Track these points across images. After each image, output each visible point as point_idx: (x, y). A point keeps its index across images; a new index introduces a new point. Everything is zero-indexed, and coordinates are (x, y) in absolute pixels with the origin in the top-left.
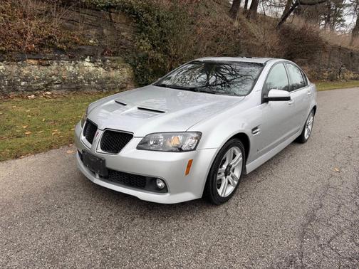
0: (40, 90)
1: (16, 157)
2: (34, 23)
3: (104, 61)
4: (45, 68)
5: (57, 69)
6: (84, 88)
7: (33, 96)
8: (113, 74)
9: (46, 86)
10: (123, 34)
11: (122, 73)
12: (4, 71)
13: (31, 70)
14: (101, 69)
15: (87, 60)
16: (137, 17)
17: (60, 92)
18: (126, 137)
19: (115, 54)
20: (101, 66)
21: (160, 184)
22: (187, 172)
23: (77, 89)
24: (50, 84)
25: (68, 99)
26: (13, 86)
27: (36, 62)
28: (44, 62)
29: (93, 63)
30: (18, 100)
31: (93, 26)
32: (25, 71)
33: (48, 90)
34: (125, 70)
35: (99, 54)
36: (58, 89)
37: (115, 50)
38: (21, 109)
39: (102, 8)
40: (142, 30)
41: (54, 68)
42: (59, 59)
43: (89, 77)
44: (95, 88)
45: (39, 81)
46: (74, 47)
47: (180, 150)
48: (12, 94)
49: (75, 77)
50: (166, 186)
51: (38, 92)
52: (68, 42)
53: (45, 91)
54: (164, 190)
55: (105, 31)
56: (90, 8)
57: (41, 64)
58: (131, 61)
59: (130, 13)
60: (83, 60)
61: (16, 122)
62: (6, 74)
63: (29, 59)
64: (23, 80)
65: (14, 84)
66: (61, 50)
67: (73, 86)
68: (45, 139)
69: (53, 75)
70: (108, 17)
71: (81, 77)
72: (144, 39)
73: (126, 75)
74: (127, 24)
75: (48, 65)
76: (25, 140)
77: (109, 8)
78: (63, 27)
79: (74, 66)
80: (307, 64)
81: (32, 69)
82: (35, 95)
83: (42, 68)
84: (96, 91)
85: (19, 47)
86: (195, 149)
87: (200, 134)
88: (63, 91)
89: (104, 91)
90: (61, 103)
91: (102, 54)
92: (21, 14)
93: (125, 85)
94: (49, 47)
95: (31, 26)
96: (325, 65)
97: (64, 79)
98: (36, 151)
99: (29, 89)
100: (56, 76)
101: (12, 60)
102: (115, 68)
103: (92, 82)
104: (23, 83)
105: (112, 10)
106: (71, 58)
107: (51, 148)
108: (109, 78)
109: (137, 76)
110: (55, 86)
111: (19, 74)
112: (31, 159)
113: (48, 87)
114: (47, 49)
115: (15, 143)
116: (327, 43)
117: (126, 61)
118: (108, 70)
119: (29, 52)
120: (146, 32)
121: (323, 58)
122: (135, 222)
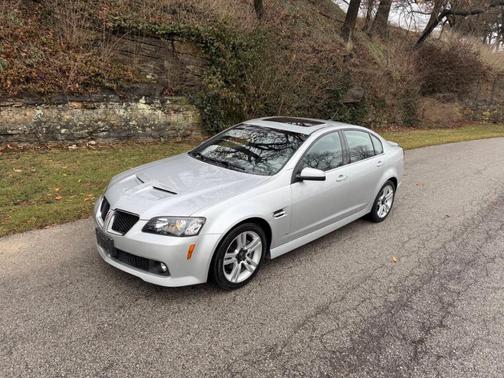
0: (83, 138)
1: (41, 227)
2: (79, 57)
3: (163, 102)
4: (90, 112)
5: (105, 113)
6: (137, 136)
7: (74, 147)
8: (174, 118)
9: (90, 133)
10: (190, 67)
11: (185, 118)
12: (42, 117)
13: (73, 115)
14: (159, 112)
15: (142, 101)
16: (206, 46)
17: (107, 141)
18: (134, 219)
19: (177, 93)
20: (160, 108)
21: (164, 267)
22: (189, 257)
23: (128, 137)
24: (95, 131)
25: (116, 151)
26: (51, 134)
27: (80, 104)
28: (90, 105)
29: (149, 104)
30: (57, 151)
31: (152, 57)
32: (67, 116)
33: (92, 139)
34: (190, 113)
35: (157, 93)
36: (105, 137)
37: (178, 87)
38: (57, 165)
39: (163, 35)
40: (213, 62)
41: (100, 111)
42: (108, 100)
43: (144, 123)
44: (151, 136)
45: (83, 128)
46: (126, 86)
47: (183, 235)
48: (51, 144)
49: (127, 122)
50: (167, 270)
51: (81, 141)
52: (119, 79)
53: (89, 140)
54: (166, 273)
55: (166, 63)
56: (147, 36)
57: (85, 107)
58: (198, 101)
59: (198, 42)
60: (137, 101)
61: (49, 182)
62: (44, 119)
63: (71, 101)
64: (64, 127)
65: (53, 132)
66: (111, 90)
67: (123, 134)
68: (75, 206)
69: (99, 120)
70: (170, 47)
71: (134, 123)
72: (214, 74)
73: (191, 120)
74: (194, 54)
75: (94, 108)
76: (54, 207)
77: (171, 35)
78: (114, 60)
79: (126, 109)
80: (456, 99)
81: (74, 113)
82: (77, 145)
83: (86, 111)
84: (151, 140)
85: (60, 88)
86: (198, 234)
87: (204, 219)
88: (111, 140)
89: (162, 140)
90: (106, 156)
91: (161, 94)
92: (64, 46)
93: (189, 132)
94: (96, 87)
95: (75, 61)
96: (485, 101)
97: (113, 125)
98: (63, 221)
99: (71, 138)
100: (103, 121)
101: (51, 103)
102: (177, 111)
103: (148, 129)
104: (63, 131)
105: (175, 38)
106: (122, 99)
107: (79, 217)
108: (169, 124)
109: (204, 121)
110: (101, 134)
111: (59, 119)
112: (56, 230)
113: (92, 135)
114: (93, 89)
115: (43, 210)
116: (489, 69)
117: (192, 103)
118: (168, 113)
119: (72, 93)
120: (218, 65)
121: (482, 90)
122: (139, 302)
